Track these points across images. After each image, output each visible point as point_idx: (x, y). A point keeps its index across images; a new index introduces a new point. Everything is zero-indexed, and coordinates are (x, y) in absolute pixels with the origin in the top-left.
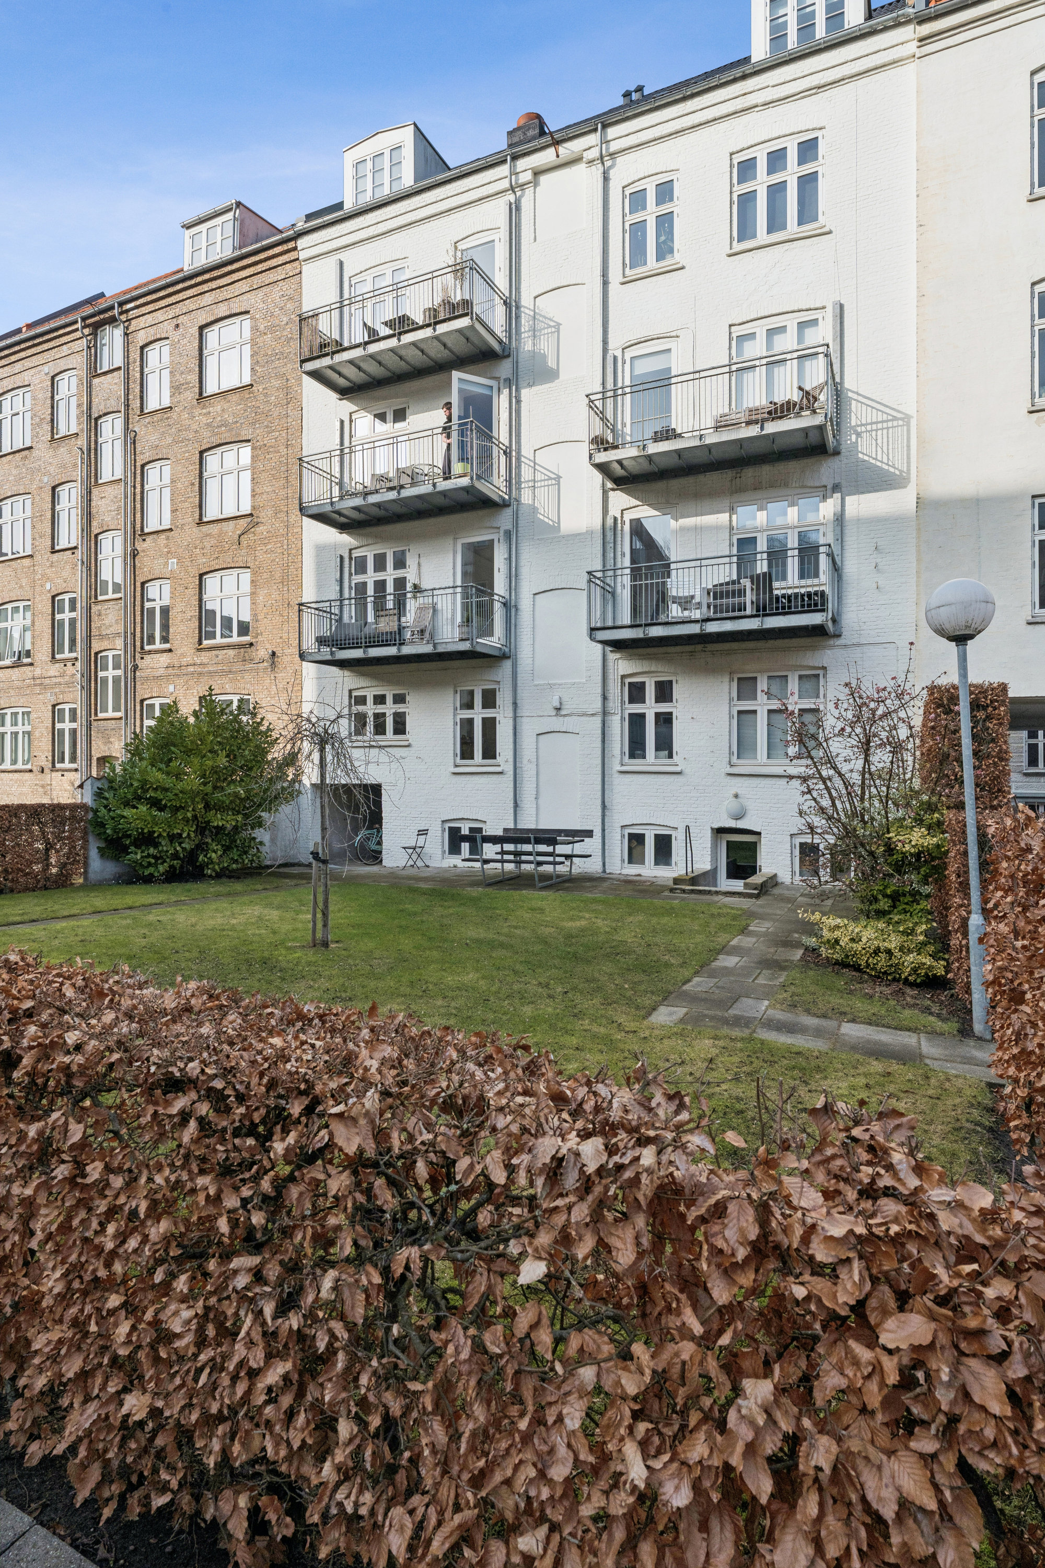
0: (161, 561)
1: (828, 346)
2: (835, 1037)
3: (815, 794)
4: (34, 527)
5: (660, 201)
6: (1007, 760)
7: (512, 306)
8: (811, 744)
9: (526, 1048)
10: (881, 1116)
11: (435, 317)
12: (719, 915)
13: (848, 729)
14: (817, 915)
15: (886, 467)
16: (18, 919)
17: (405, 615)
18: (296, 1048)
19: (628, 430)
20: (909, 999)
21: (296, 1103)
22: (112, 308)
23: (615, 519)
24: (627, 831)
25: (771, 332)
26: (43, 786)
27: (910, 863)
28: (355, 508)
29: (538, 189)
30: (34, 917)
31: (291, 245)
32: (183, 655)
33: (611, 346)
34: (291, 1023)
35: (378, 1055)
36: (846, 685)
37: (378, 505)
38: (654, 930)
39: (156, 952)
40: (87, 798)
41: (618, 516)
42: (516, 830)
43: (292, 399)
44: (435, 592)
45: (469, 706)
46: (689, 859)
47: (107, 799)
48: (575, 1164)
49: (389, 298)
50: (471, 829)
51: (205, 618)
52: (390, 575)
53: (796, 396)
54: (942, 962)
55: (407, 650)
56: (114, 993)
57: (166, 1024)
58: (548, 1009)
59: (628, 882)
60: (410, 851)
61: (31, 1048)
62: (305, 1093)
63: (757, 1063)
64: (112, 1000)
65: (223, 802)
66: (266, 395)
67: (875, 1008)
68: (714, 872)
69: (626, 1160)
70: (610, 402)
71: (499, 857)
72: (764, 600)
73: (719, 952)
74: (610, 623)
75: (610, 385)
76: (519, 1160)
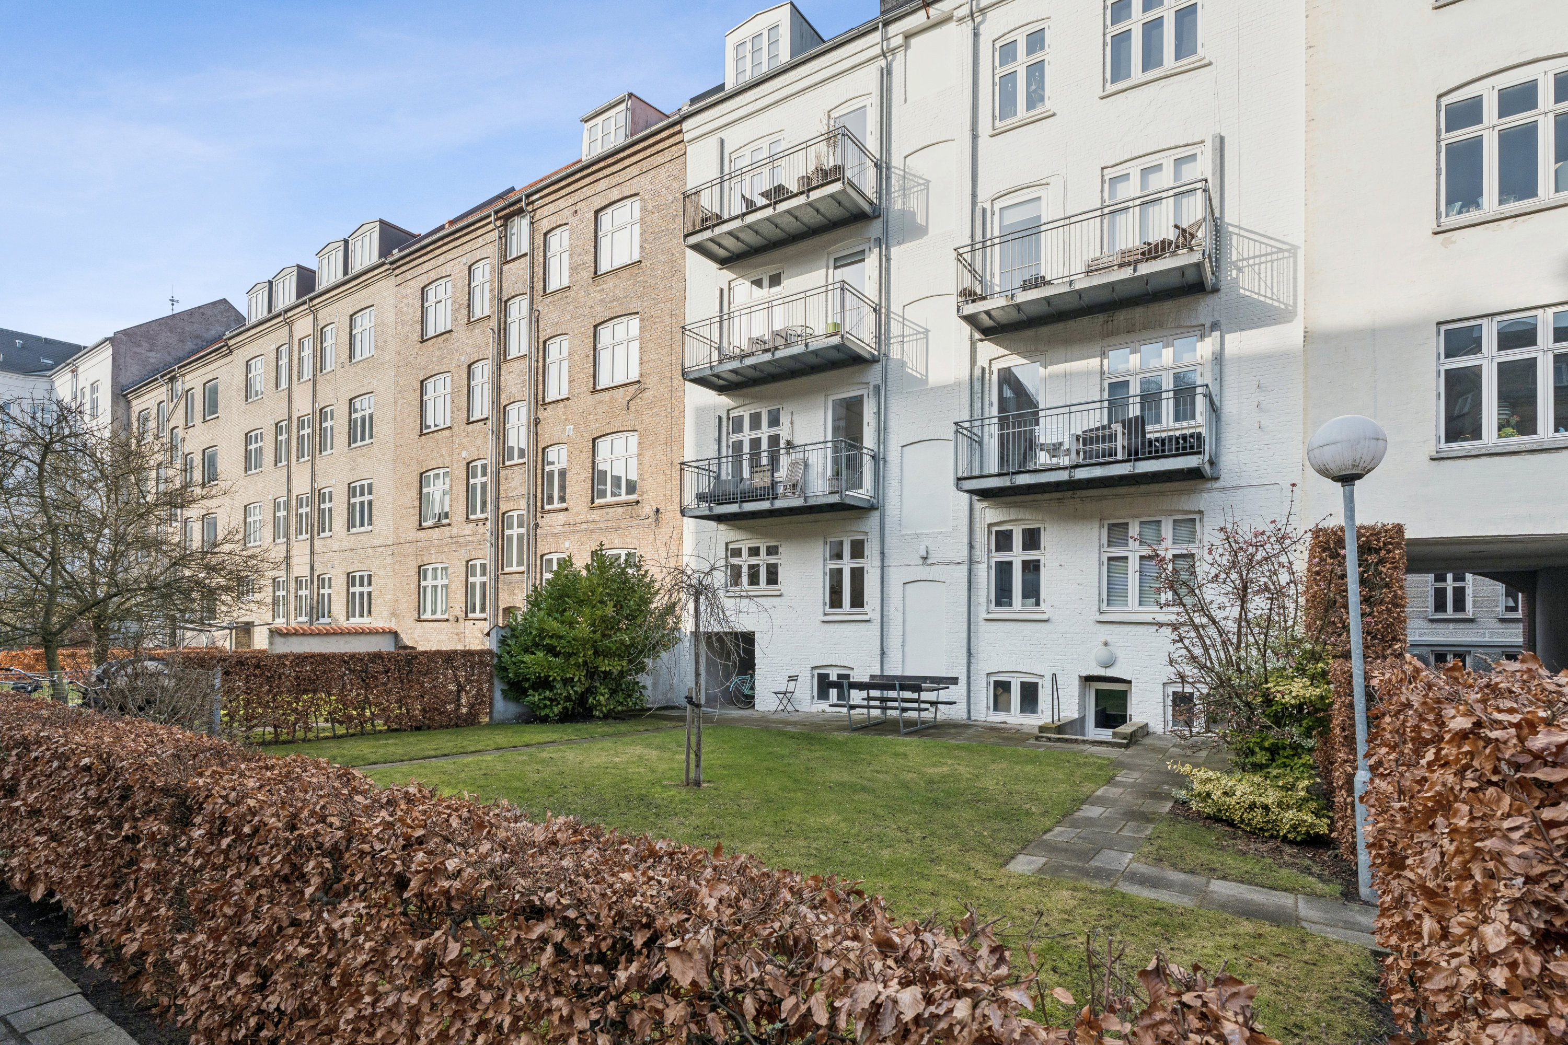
0: (560, 427)
1: (1206, 181)
2: (1202, 894)
3: (1187, 642)
4: (452, 401)
5: (1030, 51)
6: (1404, 606)
7: (882, 167)
8: (1183, 591)
9: (860, 893)
10: (1218, 982)
11: (808, 184)
12: (1085, 764)
13: (1223, 576)
14: (1188, 767)
15: (1270, 302)
16: (433, 753)
17: (778, 471)
18: (644, 884)
19: (996, 280)
20: (1286, 857)
21: (639, 935)
22: (520, 200)
23: (983, 369)
24: (993, 679)
25: (1145, 172)
26: (457, 634)
27: (1291, 715)
28: (732, 371)
29: (909, 52)
30: (446, 752)
31: (677, 128)
32: (578, 514)
33: (980, 198)
34: (643, 860)
35: (717, 894)
36: (1221, 529)
37: (754, 367)
38: (1017, 777)
39: (547, 787)
40: (491, 644)
41: (987, 366)
42: (882, 677)
43: (677, 272)
44: (807, 448)
45: (839, 556)
46: (1056, 707)
47: (509, 645)
48: (893, 1011)
49: (766, 170)
50: (839, 676)
51: (597, 477)
52: (764, 433)
53: (1171, 235)
54: (1325, 820)
55: (779, 504)
56: (492, 825)
57: (533, 856)
58: (904, 851)
59: (993, 729)
60: (781, 696)
61: (418, 872)
62: (648, 926)
63: (1116, 917)
64: (489, 832)
65: (610, 649)
66: (653, 270)
67: (1250, 866)
68: (1082, 720)
69: (941, 1011)
70: (979, 254)
71: (865, 703)
72: (1137, 444)
73: (1083, 802)
74: (977, 473)
75: (978, 237)
76: (843, 1003)
